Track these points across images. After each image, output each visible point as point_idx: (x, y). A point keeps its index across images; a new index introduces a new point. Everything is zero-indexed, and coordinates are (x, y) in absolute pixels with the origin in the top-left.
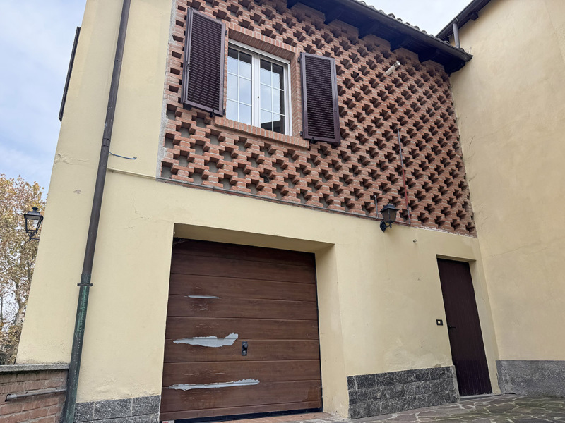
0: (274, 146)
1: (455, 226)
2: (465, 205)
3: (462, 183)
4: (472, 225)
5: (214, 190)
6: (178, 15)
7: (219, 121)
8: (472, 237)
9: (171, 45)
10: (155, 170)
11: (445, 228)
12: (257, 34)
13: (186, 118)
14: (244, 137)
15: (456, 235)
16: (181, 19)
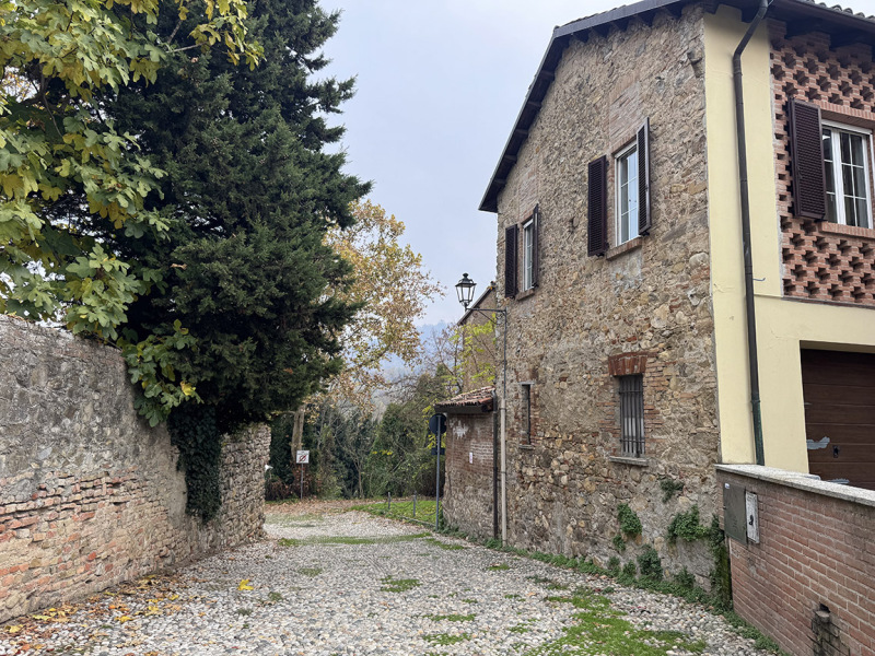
5: (825, 303)
6: (777, 106)
7: (826, 226)
9: (775, 146)
10: (779, 291)
12: (845, 109)
13: (796, 229)
14: (844, 239)
16: (780, 111)
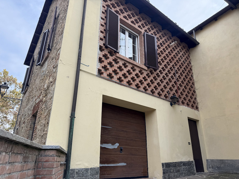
0: (135, 68)
1: (193, 106)
2: (195, 99)
3: (194, 90)
4: (198, 107)
5: (116, 82)
6: (103, 9)
7: (118, 55)
8: (198, 111)
9: (100, 21)
11: (190, 107)
12: (129, 22)
13: (106, 52)
14: (126, 62)
15: (193, 110)
16: (104, 11)
